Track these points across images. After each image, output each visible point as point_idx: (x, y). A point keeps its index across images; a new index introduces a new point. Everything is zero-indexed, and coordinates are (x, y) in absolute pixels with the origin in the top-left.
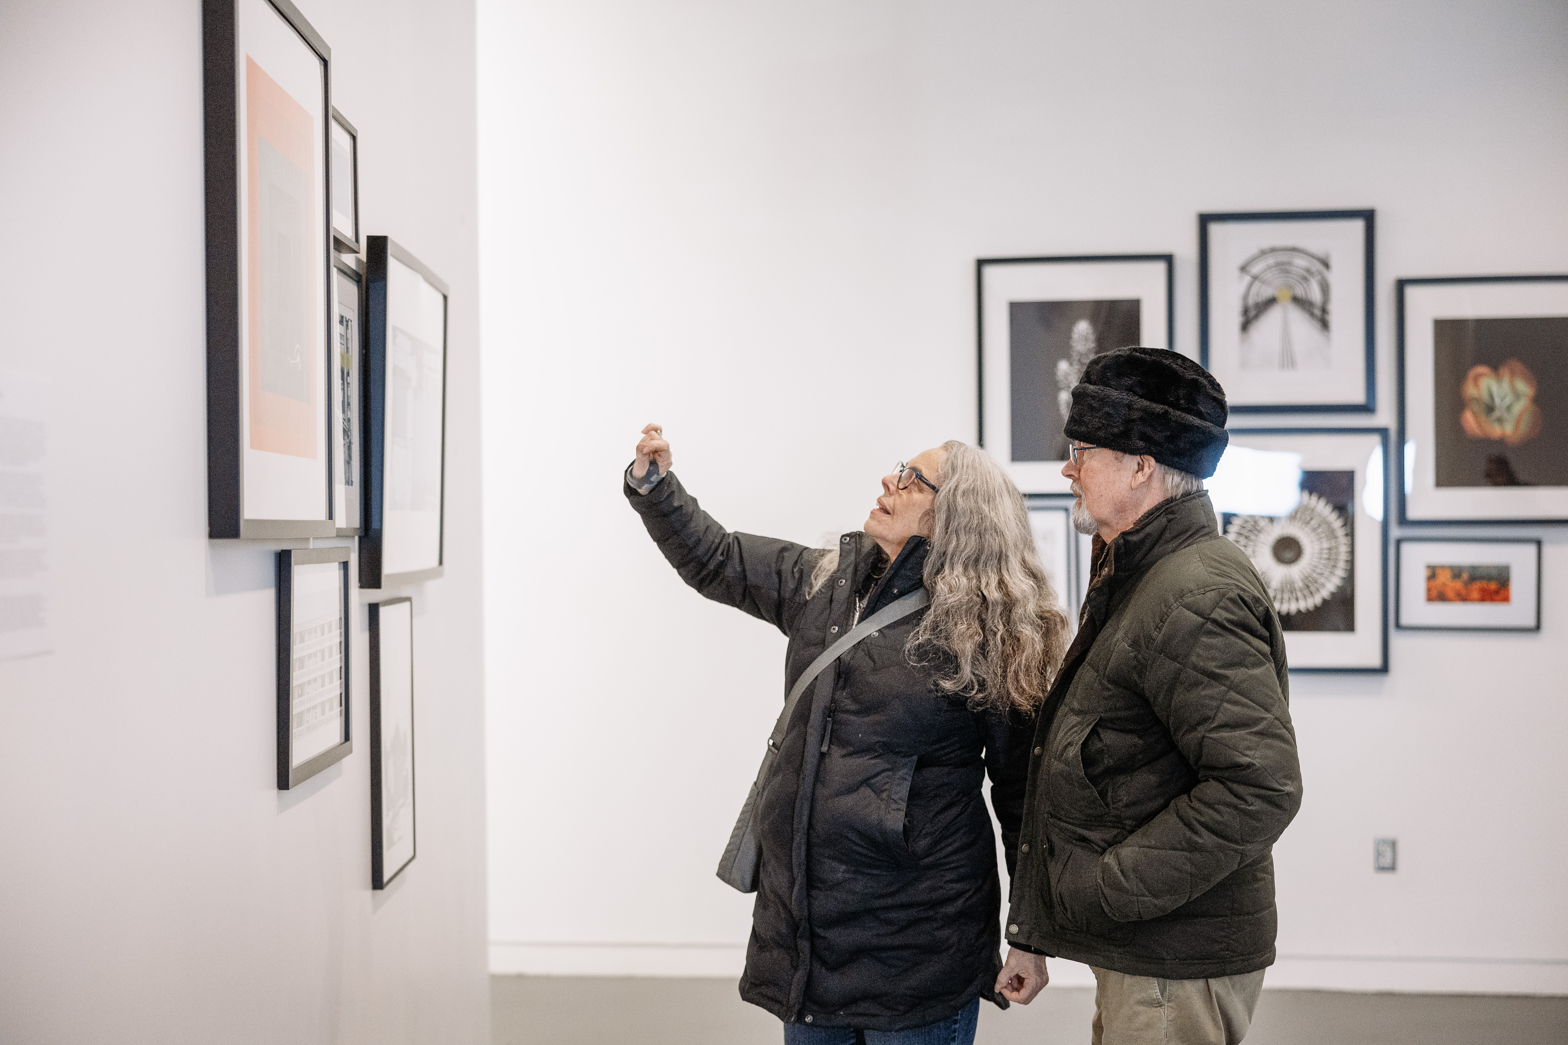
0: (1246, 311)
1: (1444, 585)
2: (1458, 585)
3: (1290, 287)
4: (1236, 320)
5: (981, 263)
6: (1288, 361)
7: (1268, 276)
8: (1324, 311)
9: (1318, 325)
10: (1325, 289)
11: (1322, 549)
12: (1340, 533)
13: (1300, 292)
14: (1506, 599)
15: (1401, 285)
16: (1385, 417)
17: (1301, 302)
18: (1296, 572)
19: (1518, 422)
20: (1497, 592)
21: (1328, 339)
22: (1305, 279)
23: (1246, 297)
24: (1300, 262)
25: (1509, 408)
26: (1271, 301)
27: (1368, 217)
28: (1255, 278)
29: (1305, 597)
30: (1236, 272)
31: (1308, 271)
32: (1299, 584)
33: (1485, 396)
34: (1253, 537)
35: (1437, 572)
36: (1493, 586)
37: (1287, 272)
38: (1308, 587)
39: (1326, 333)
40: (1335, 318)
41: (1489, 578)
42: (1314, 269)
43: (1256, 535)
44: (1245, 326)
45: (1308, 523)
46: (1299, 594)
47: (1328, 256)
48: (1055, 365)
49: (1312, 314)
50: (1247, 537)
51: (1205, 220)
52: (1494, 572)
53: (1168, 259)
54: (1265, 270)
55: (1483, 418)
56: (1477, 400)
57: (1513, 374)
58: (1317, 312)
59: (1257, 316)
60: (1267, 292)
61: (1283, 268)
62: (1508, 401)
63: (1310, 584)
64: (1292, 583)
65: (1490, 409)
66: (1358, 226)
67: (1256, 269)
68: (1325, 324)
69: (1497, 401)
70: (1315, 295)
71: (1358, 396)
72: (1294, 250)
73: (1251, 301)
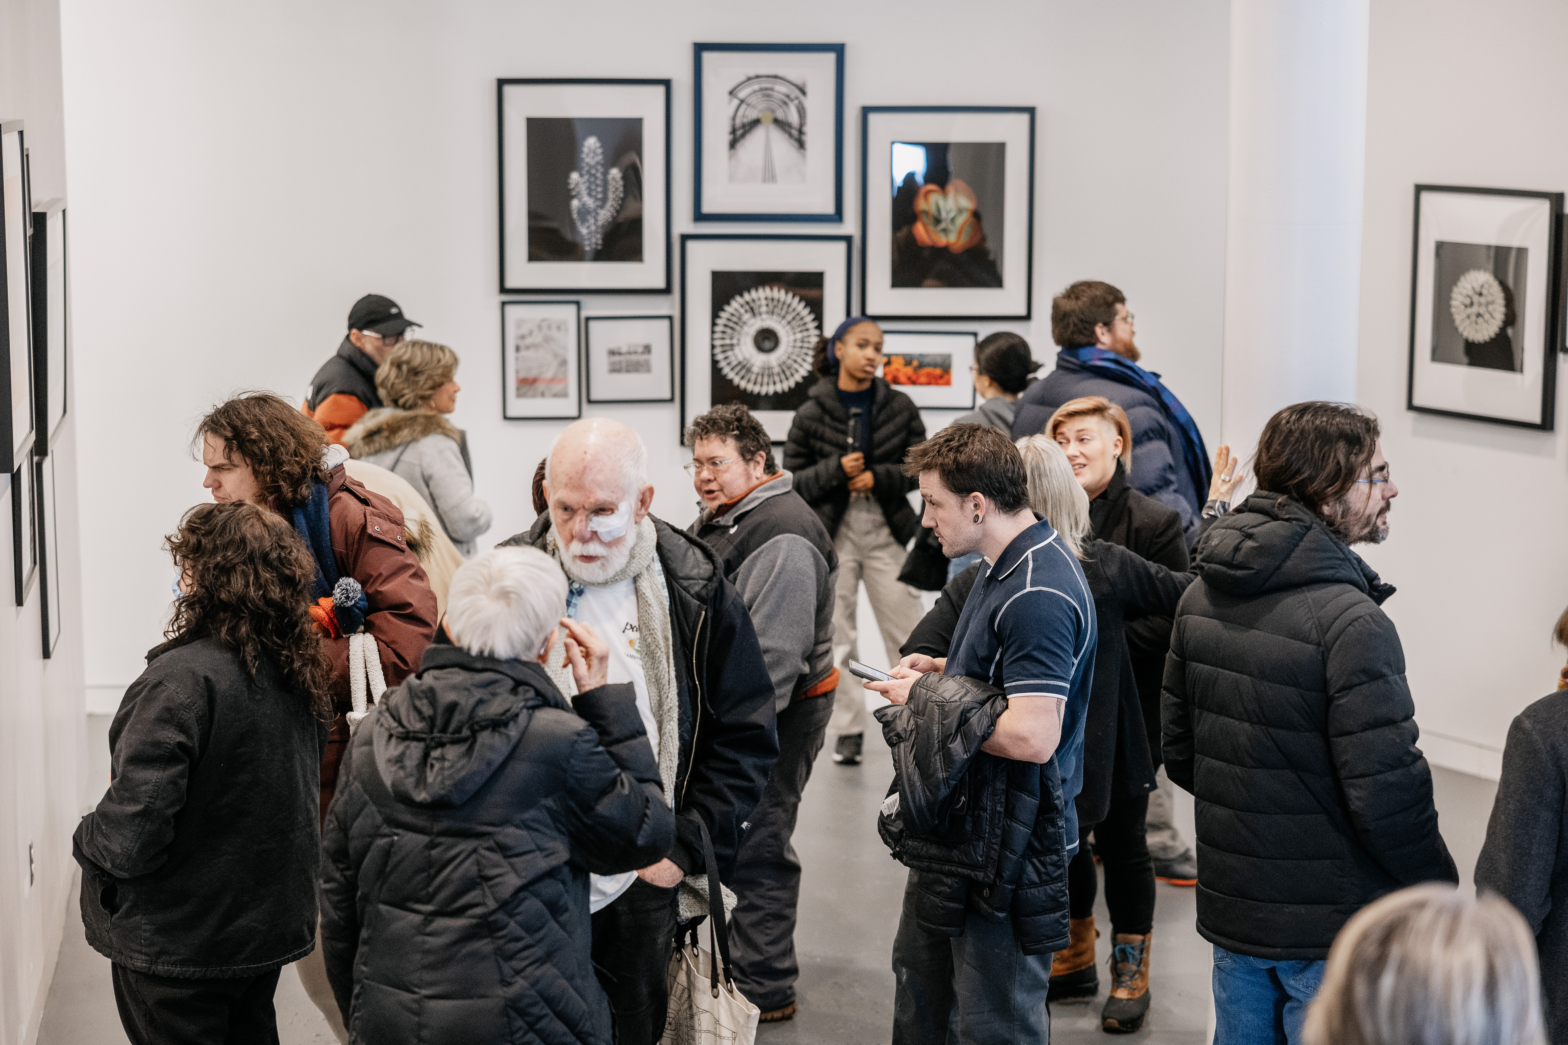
0: (734, 131)
1: (898, 370)
2: (909, 370)
3: (773, 111)
4: (725, 138)
5: (502, 83)
6: (769, 175)
7: (753, 100)
8: (801, 132)
9: (796, 144)
10: (802, 112)
11: (795, 341)
12: (812, 325)
13: (780, 115)
14: (948, 383)
15: (866, 111)
16: (850, 226)
17: (781, 124)
18: (774, 359)
19: (960, 233)
20: (941, 377)
21: (804, 156)
22: (785, 103)
23: (734, 118)
24: (781, 88)
25: (953, 220)
26: (756, 122)
27: (839, 50)
28: (742, 101)
29: (781, 381)
30: (726, 97)
31: (788, 96)
32: (777, 370)
33: (933, 210)
34: (737, 328)
35: (893, 359)
36: (938, 371)
37: (769, 96)
38: (784, 372)
39: (802, 151)
40: (809, 139)
41: (935, 365)
42: (793, 96)
43: (741, 327)
44: (733, 144)
45: (784, 317)
46: (777, 379)
47: (804, 85)
48: (567, 176)
49: (791, 135)
50: (732, 328)
51: (700, 48)
52: (939, 360)
53: (666, 83)
54: (750, 95)
55: (931, 228)
56: (926, 213)
57: (957, 191)
58: (795, 133)
59: (743, 136)
60: (753, 114)
61: (766, 93)
62: (952, 215)
63: (785, 370)
64: (770, 368)
65: (937, 221)
66: (831, 57)
67: (742, 94)
68: (801, 144)
69: (944, 215)
70: (794, 118)
71: (829, 208)
72: (776, 77)
73: (738, 122)
